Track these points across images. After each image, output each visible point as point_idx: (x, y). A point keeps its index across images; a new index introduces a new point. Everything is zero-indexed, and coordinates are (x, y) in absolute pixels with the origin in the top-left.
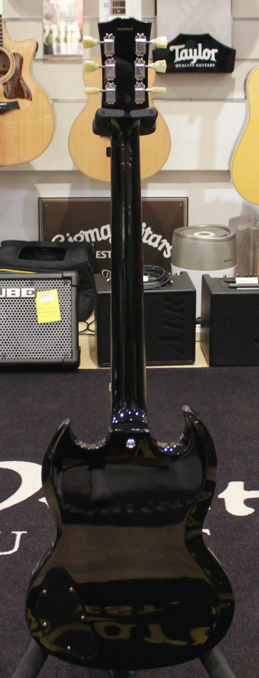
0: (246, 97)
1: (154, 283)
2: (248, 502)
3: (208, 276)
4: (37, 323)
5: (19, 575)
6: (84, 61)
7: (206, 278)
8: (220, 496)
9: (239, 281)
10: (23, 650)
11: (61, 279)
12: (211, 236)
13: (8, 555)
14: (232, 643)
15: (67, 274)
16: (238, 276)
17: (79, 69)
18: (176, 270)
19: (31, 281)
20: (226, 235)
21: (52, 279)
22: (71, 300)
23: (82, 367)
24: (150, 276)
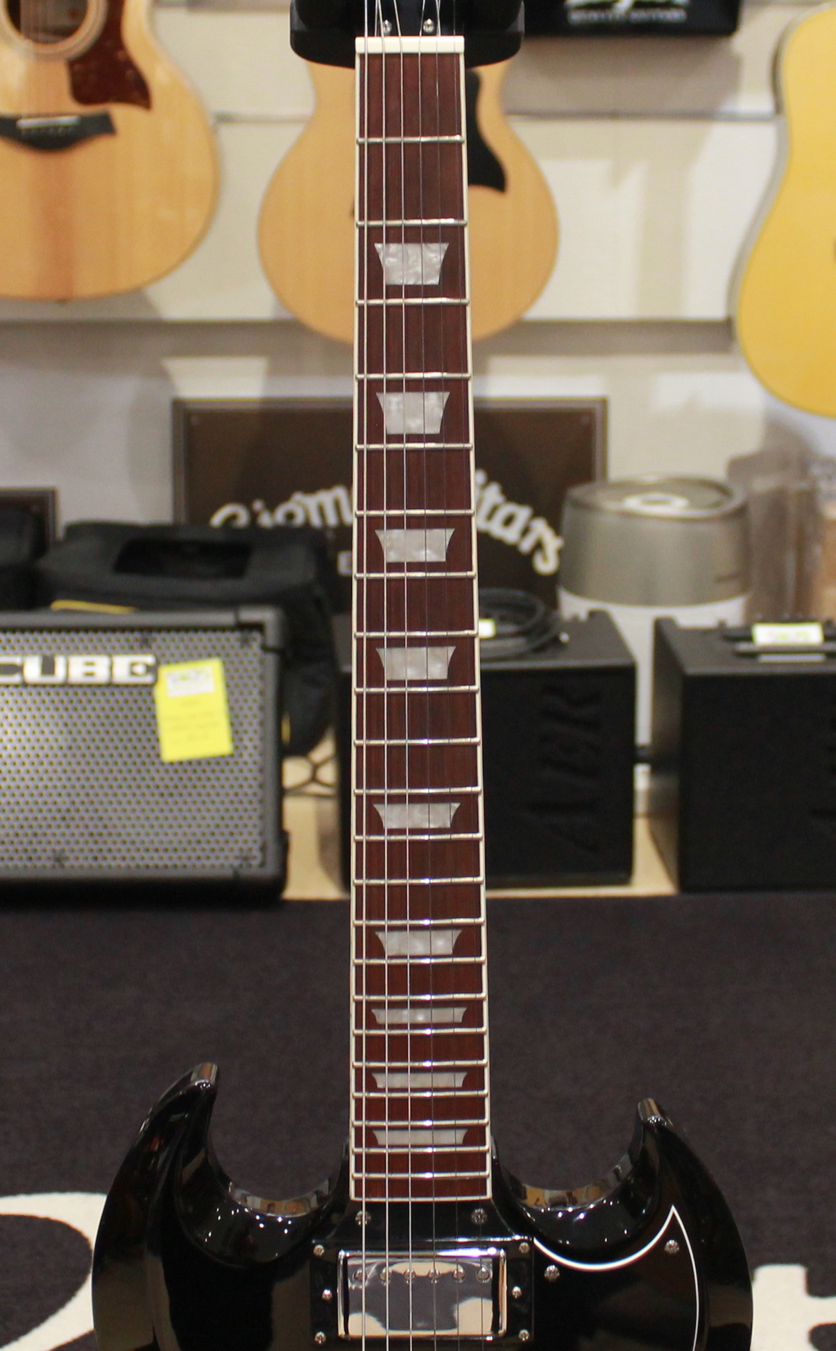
0: (779, 108)
3: (670, 622)
4: (157, 761)
7: (664, 628)
9: (765, 635)
11: (232, 629)
12: (677, 506)
15: (248, 615)
16: (760, 622)
18: (573, 606)
19: (143, 636)
20: (717, 505)
21: (205, 629)
22: (262, 693)
23: (296, 890)
24: (500, 621)
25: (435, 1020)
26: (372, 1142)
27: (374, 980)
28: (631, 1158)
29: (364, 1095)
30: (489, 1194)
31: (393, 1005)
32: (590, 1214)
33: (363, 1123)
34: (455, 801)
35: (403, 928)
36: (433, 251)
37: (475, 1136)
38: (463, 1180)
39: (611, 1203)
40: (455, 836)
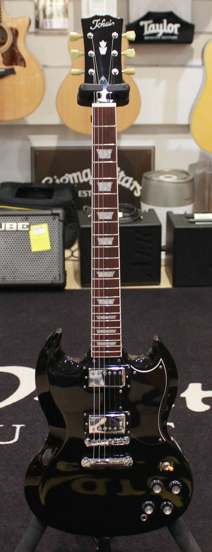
0: (203, 64)
1: (127, 219)
2: (206, 401)
3: (171, 212)
4: (30, 252)
5: (19, 460)
6: (69, 34)
7: (170, 215)
8: (182, 395)
9: (197, 216)
10: (23, 522)
11: (50, 215)
12: (174, 178)
13: (10, 444)
14: (193, 517)
15: (55, 211)
16: (196, 213)
17: (65, 40)
18: (145, 207)
19: (26, 217)
20: (186, 178)
21: (43, 215)
22: (59, 233)
23: (67, 287)
24: (124, 212)
25: (110, 318)
26: (96, 344)
27: (96, 309)
28: (152, 348)
29: (94, 334)
30: (121, 356)
31: (101, 315)
32: (143, 360)
33: (94, 341)
34: (114, 271)
35: (103, 298)
36: (109, 151)
37: (118, 343)
38: (115, 353)
39: (148, 358)
40: (114, 279)
